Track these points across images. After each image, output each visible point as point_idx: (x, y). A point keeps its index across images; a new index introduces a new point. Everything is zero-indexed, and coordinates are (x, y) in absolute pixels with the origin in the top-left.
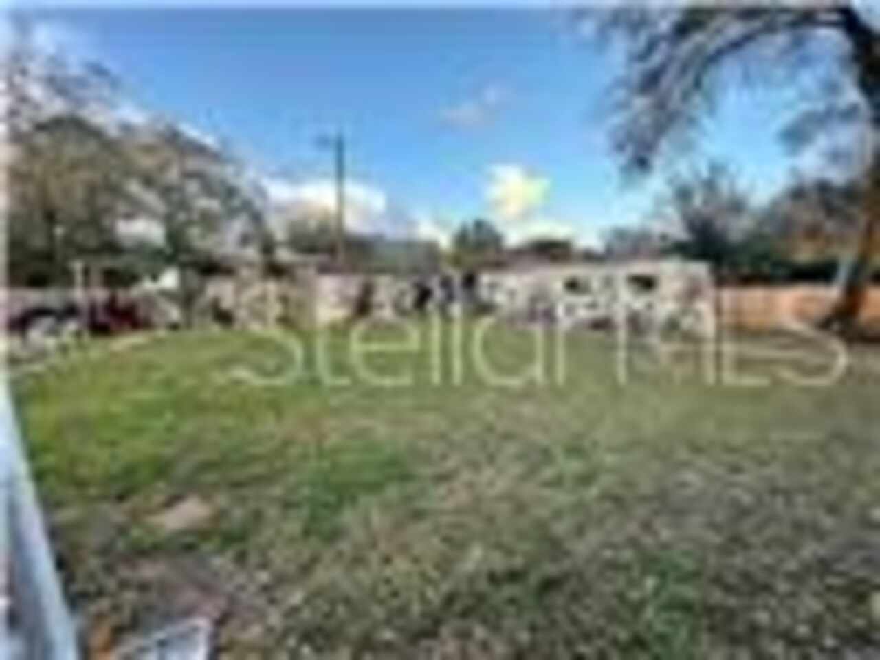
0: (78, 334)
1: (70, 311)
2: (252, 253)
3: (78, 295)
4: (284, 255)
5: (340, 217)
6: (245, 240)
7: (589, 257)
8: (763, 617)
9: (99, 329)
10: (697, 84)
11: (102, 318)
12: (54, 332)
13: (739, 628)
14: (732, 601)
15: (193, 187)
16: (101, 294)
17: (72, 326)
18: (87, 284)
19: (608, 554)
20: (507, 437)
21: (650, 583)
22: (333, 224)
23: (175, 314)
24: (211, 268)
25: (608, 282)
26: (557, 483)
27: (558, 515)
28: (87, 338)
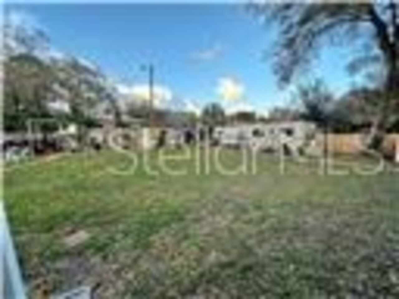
0: (28, 154)
1: (25, 143)
2: (111, 117)
3: (29, 136)
4: (125, 118)
5: (151, 101)
6: (107, 112)
7: (263, 120)
8: (341, 282)
9: (39, 152)
10: (310, 45)
11: (40, 146)
12: (17, 153)
13: (331, 287)
14: (328, 275)
15: (84, 87)
16: (39, 136)
17: (25, 150)
18: (33, 131)
19: (273, 254)
20: (226, 201)
21: (292, 267)
22: (148, 104)
23: (74, 144)
24: (91, 124)
25: (272, 132)
26: (249, 222)
27: (250, 236)
28: (33, 156)
